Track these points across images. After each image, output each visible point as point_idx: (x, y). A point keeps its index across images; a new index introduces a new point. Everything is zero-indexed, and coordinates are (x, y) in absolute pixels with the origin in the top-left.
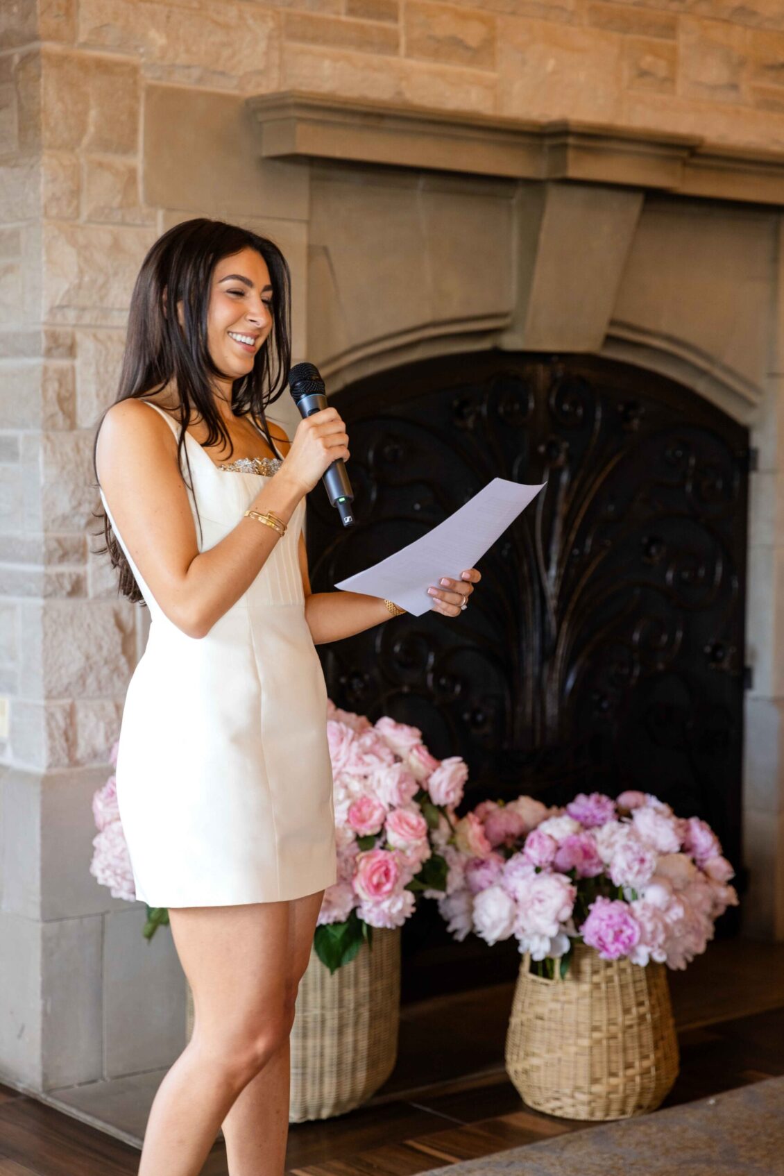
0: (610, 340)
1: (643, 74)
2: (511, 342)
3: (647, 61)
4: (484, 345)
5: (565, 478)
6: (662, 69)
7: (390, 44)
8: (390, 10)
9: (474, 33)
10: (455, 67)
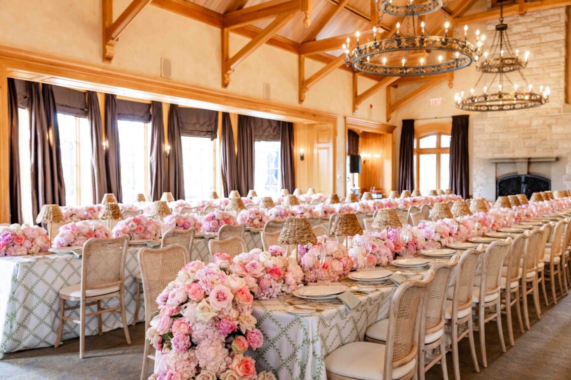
7: (503, 153)
8: (503, 150)
9: (512, 151)
10: (510, 154)
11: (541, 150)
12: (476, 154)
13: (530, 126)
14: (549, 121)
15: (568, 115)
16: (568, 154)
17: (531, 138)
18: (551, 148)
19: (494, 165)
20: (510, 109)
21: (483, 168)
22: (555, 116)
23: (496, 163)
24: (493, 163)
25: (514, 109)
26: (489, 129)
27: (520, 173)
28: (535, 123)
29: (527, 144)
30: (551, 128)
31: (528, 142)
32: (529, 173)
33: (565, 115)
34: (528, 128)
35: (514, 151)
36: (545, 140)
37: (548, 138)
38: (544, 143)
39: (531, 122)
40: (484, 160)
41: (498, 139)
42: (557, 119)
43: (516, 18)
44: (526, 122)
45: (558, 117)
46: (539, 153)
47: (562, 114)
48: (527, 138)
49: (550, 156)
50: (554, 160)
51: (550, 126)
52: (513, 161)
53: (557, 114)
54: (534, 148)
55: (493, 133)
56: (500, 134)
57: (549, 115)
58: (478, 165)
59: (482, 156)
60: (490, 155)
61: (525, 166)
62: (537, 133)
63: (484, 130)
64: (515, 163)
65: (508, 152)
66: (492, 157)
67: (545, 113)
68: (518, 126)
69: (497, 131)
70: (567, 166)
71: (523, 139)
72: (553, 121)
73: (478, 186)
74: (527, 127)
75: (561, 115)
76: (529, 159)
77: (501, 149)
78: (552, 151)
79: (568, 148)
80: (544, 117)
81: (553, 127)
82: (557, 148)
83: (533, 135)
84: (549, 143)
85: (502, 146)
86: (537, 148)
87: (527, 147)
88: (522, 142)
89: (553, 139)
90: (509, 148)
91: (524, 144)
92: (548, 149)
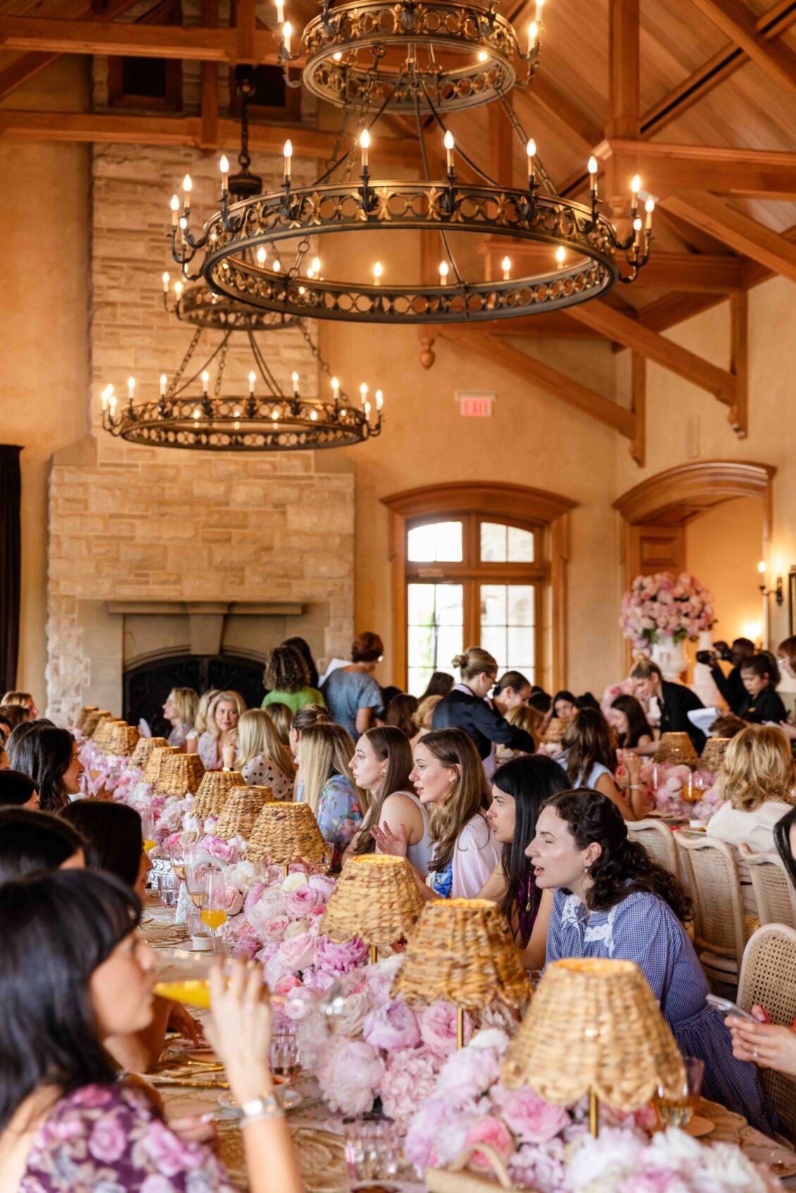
0: (224, 650)
2: (192, 652)
4: (186, 653)
7: (147, 583)
8: (148, 575)
9: (173, 578)
10: (167, 587)
11: (257, 579)
12: (58, 584)
13: (227, 504)
14: (280, 493)
15: (328, 478)
16: (330, 594)
17: (229, 540)
18: (284, 576)
19: (120, 622)
20: (264, 448)
21: (81, 630)
22: (295, 478)
23: (125, 616)
24: (113, 616)
25: (275, 446)
26: (102, 503)
27: (195, 651)
28: (241, 494)
29: (218, 559)
30: (284, 513)
31: (220, 554)
32: (222, 649)
33: (321, 478)
34: (222, 508)
35: (178, 581)
36: (269, 549)
37: (278, 544)
38: (265, 557)
39: (229, 490)
40: (84, 604)
41: (132, 538)
42: (301, 489)
43: (181, 158)
44: (216, 490)
45: (303, 482)
46: (253, 589)
47: (312, 473)
48: (217, 541)
49: (283, 599)
50: (298, 611)
51: (280, 507)
52: (182, 611)
53: (301, 473)
54: (236, 572)
55: (112, 516)
56: (137, 522)
57: (278, 473)
58: (65, 623)
59: (78, 591)
60: (105, 590)
61: (214, 627)
62: (246, 527)
63: (86, 503)
64: (185, 616)
65: (165, 582)
66: (111, 597)
67: (268, 467)
68: (192, 501)
69: (126, 511)
70: (327, 629)
71: (206, 541)
72: (292, 493)
73: (64, 694)
74: (218, 504)
75: (311, 478)
76: (232, 605)
77: (141, 570)
78: (289, 585)
79: (330, 578)
80: (268, 477)
81: (291, 510)
82: (301, 576)
83: (234, 531)
84: (280, 560)
85: (142, 561)
86: (248, 572)
87: (220, 569)
88: (205, 553)
89: (290, 548)
90: (164, 568)
91: (210, 557)
92: (278, 576)
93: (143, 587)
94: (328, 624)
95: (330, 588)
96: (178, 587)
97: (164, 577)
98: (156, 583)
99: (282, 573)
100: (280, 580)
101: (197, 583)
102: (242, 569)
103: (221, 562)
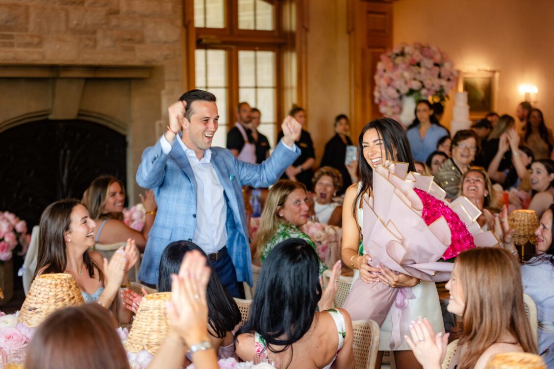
0: (79, 115)
1: (86, 46)
2: (51, 117)
3: (87, 42)
4: (44, 118)
5: (68, 152)
6: (91, 43)
7: (12, 45)
8: (12, 37)
9: (36, 40)
10: (30, 49)
11: (108, 43)
16: (166, 58)
18: (130, 40)
29: (74, 22)
31: (75, 17)
35: (40, 43)
36: (116, 12)
37: (123, 7)
38: (114, 21)
46: (104, 53)
49: (129, 63)
54: (90, 35)
65: (28, 45)
70: (163, 92)
77: (6, 32)
78: (133, 49)
79: (165, 42)
82: (142, 40)
84: (126, 23)
85: (7, 22)
86: (99, 35)
87: (76, 32)
88: (63, 14)
89: (134, 12)
90: (26, 30)
91: (67, 20)
92: (124, 40)
93: (8, 49)
94: (163, 88)
95: (167, 52)
96: (41, 50)
97: (28, 39)
98: (19, 46)
99: (128, 37)
100: (126, 44)
101: (58, 46)
102: (94, 32)
103: (77, 25)
